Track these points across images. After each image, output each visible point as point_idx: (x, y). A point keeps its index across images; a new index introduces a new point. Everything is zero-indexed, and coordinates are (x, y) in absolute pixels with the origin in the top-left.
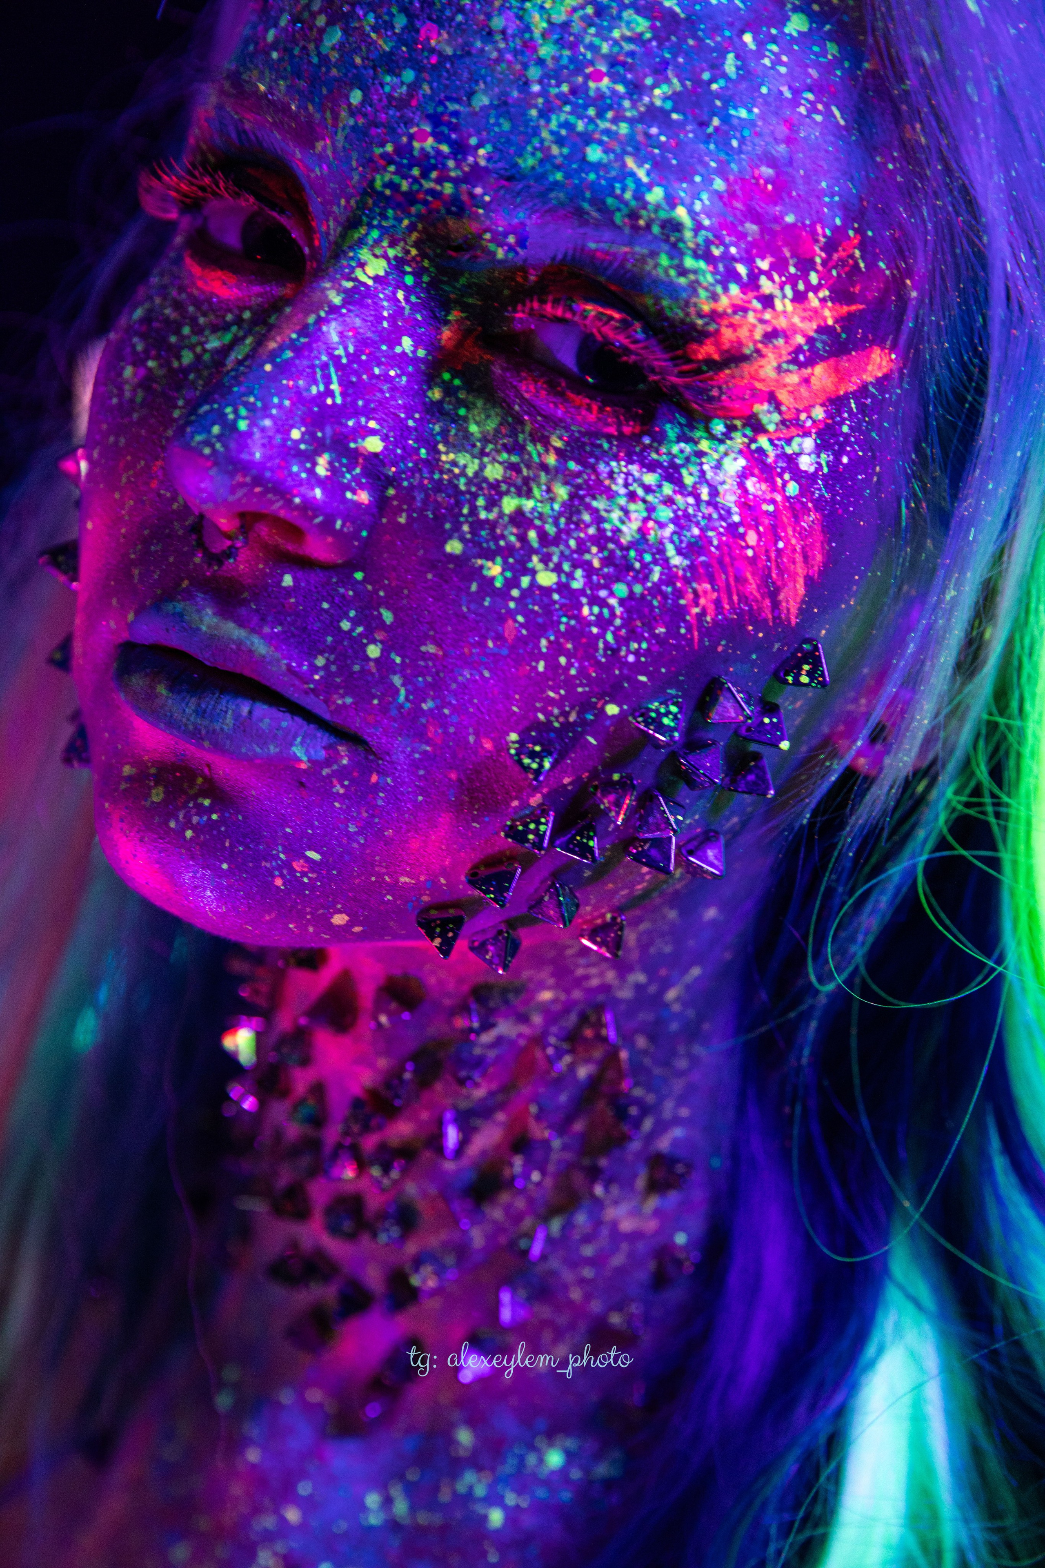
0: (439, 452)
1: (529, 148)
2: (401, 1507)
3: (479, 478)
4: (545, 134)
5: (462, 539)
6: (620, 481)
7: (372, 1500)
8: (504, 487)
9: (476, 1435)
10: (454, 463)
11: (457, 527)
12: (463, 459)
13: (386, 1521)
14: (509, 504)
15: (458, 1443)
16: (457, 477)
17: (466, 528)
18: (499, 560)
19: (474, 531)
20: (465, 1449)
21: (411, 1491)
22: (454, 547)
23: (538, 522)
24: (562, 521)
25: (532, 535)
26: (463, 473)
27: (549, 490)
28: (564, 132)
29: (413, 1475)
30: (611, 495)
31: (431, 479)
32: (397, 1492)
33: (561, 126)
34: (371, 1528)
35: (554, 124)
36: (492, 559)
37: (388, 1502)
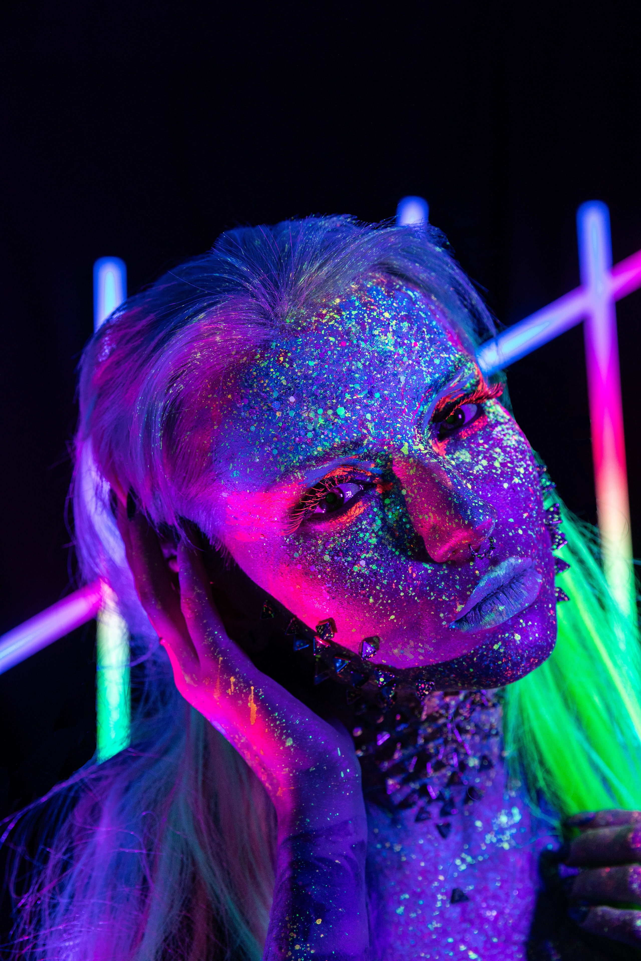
0: (472, 473)
1: (425, 376)
2: (469, 859)
3: (485, 468)
4: (424, 369)
5: (505, 482)
6: (499, 435)
7: (458, 862)
8: (491, 463)
9: (482, 821)
10: (477, 471)
11: (500, 481)
12: (477, 468)
13: (467, 866)
14: (497, 464)
15: (477, 827)
16: (482, 473)
17: (502, 479)
18: (514, 477)
19: (504, 478)
20: (480, 828)
21: (469, 852)
22: (506, 485)
23: (505, 461)
24: (507, 455)
25: (509, 465)
26: (482, 471)
27: (496, 453)
28: (427, 364)
29: (466, 847)
30: (502, 439)
31: (481, 480)
32: (463, 855)
33: (425, 364)
34: (464, 871)
35: (423, 365)
36: (513, 479)
37: (463, 861)
